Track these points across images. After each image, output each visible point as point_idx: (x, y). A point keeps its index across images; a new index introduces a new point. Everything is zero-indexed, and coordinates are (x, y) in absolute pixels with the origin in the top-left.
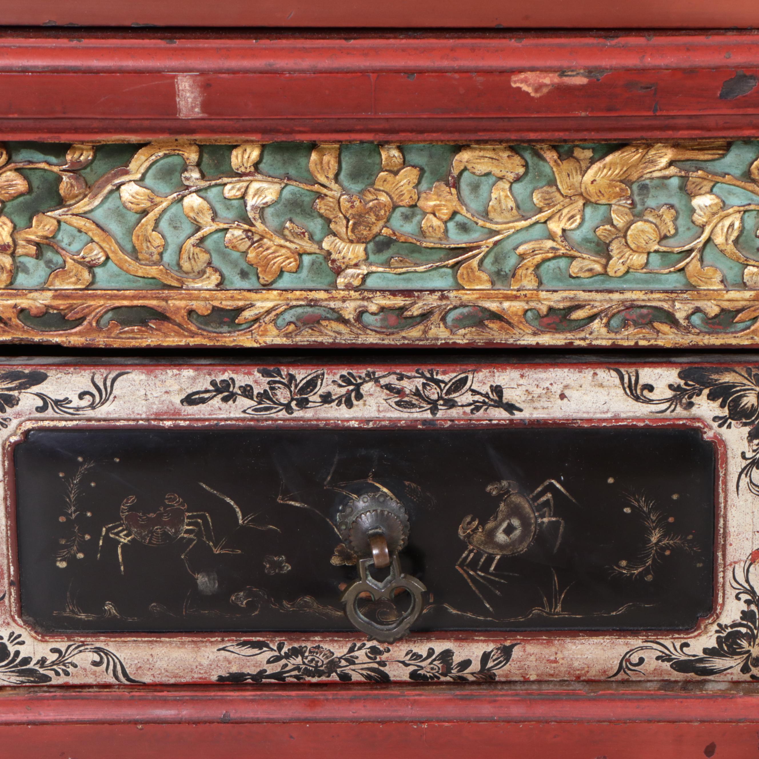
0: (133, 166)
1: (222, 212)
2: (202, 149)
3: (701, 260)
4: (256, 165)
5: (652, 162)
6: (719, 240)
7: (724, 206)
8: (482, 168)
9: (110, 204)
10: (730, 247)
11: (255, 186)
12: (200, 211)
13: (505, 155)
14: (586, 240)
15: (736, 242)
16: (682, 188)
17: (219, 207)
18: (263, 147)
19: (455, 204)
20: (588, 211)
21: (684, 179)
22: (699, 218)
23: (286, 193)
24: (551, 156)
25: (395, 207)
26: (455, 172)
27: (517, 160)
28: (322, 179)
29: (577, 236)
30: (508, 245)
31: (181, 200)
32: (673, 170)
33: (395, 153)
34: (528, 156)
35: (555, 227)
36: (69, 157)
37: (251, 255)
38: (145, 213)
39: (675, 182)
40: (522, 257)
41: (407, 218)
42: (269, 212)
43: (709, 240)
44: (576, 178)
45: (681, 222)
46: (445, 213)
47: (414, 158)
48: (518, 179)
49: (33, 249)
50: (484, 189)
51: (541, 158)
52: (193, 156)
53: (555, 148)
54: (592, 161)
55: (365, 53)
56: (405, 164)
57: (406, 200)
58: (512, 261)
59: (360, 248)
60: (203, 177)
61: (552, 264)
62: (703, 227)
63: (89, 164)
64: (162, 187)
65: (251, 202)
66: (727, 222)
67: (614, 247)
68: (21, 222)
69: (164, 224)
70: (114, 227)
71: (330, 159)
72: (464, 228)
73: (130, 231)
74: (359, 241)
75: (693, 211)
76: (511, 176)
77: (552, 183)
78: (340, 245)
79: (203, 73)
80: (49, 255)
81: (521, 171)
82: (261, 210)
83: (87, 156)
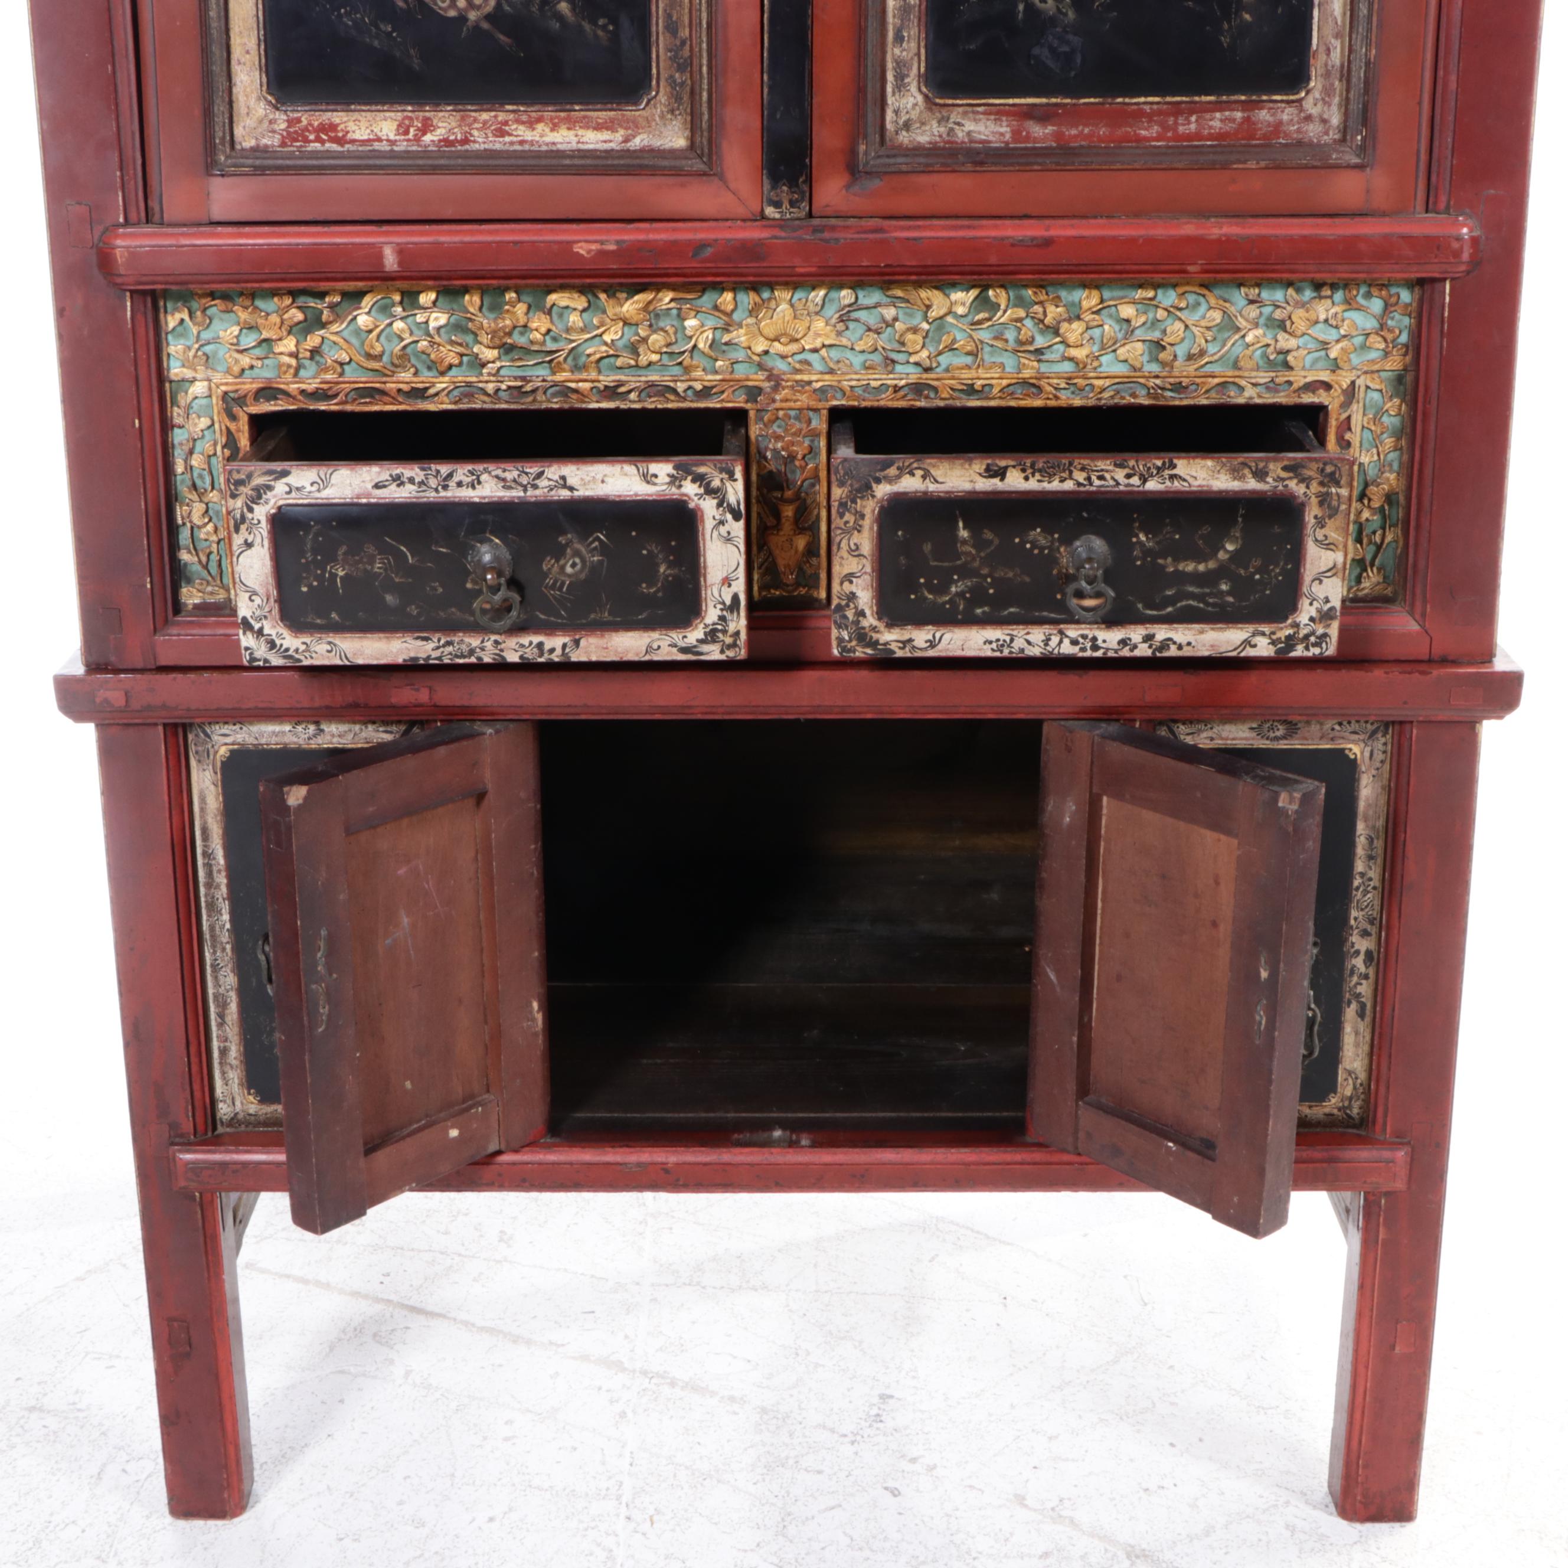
0: (363, 304)
1: (416, 331)
2: (403, 294)
3: (692, 357)
4: (434, 303)
5: (661, 300)
6: (701, 345)
7: (703, 325)
8: (563, 303)
9: (352, 327)
10: (707, 350)
11: (434, 315)
12: (402, 331)
13: (576, 295)
14: (625, 346)
15: (711, 346)
16: (679, 315)
17: (414, 328)
18: (438, 293)
19: (549, 325)
20: (626, 329)
21: (680, 309)
22: (689, 333)
23: (452, 319)
24: (603, 296)
25: (515, 327)
26: (548, 305)
27: (583, 299)
28: (472, 310)
29: (620, 344)
30: (580, 349)
31: (391, 324)
32: (673, 305)
33: (514, 295)
34: (590, 297)
35: (607, 338)
36: (327, 299)
37: (433, 356)
38: (370, 331)
39: (674, 312)
40: (589, 355)
41: (522, 334)
42: (443, 331)
43: (695, 346)
44: (618, 309)
45: (679, 335)
46: (543, 330)
47: (524, 298)
48: (584, 310)
49: (308, 354)
50: (566, 315)
51: (597, 297)
52: (397, 298)
53: (605, 291)
54: (627, 299)
55: (490, 232)
56: (519, 301)
57: (522, 323)
58: (583, 359)
59: (495, 352)
60: (404, 310)
61: (606, 361)
62: (691, 338)
63: (338, 304)
64: (381, 317)
65: (432, 324)
66: (705, 335)
67: (641, 350)
68: (301, 339)
69: (382, 339)
70: (354, 341)
71: (476, 299)
72: (555, 339)
73: (363, 344)
74: (494, 348)
75: (684, 328)
76: (580, 308)
77: (604, 312)
78: (485, 350)
79: (398, 244)
80: (317, 358)
81: (586, 305)
82: (438, 329)
83: (337, 299)
